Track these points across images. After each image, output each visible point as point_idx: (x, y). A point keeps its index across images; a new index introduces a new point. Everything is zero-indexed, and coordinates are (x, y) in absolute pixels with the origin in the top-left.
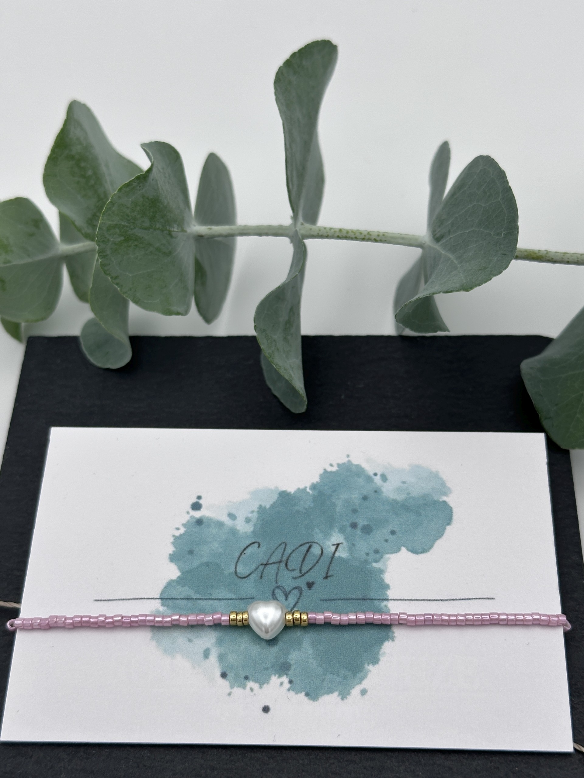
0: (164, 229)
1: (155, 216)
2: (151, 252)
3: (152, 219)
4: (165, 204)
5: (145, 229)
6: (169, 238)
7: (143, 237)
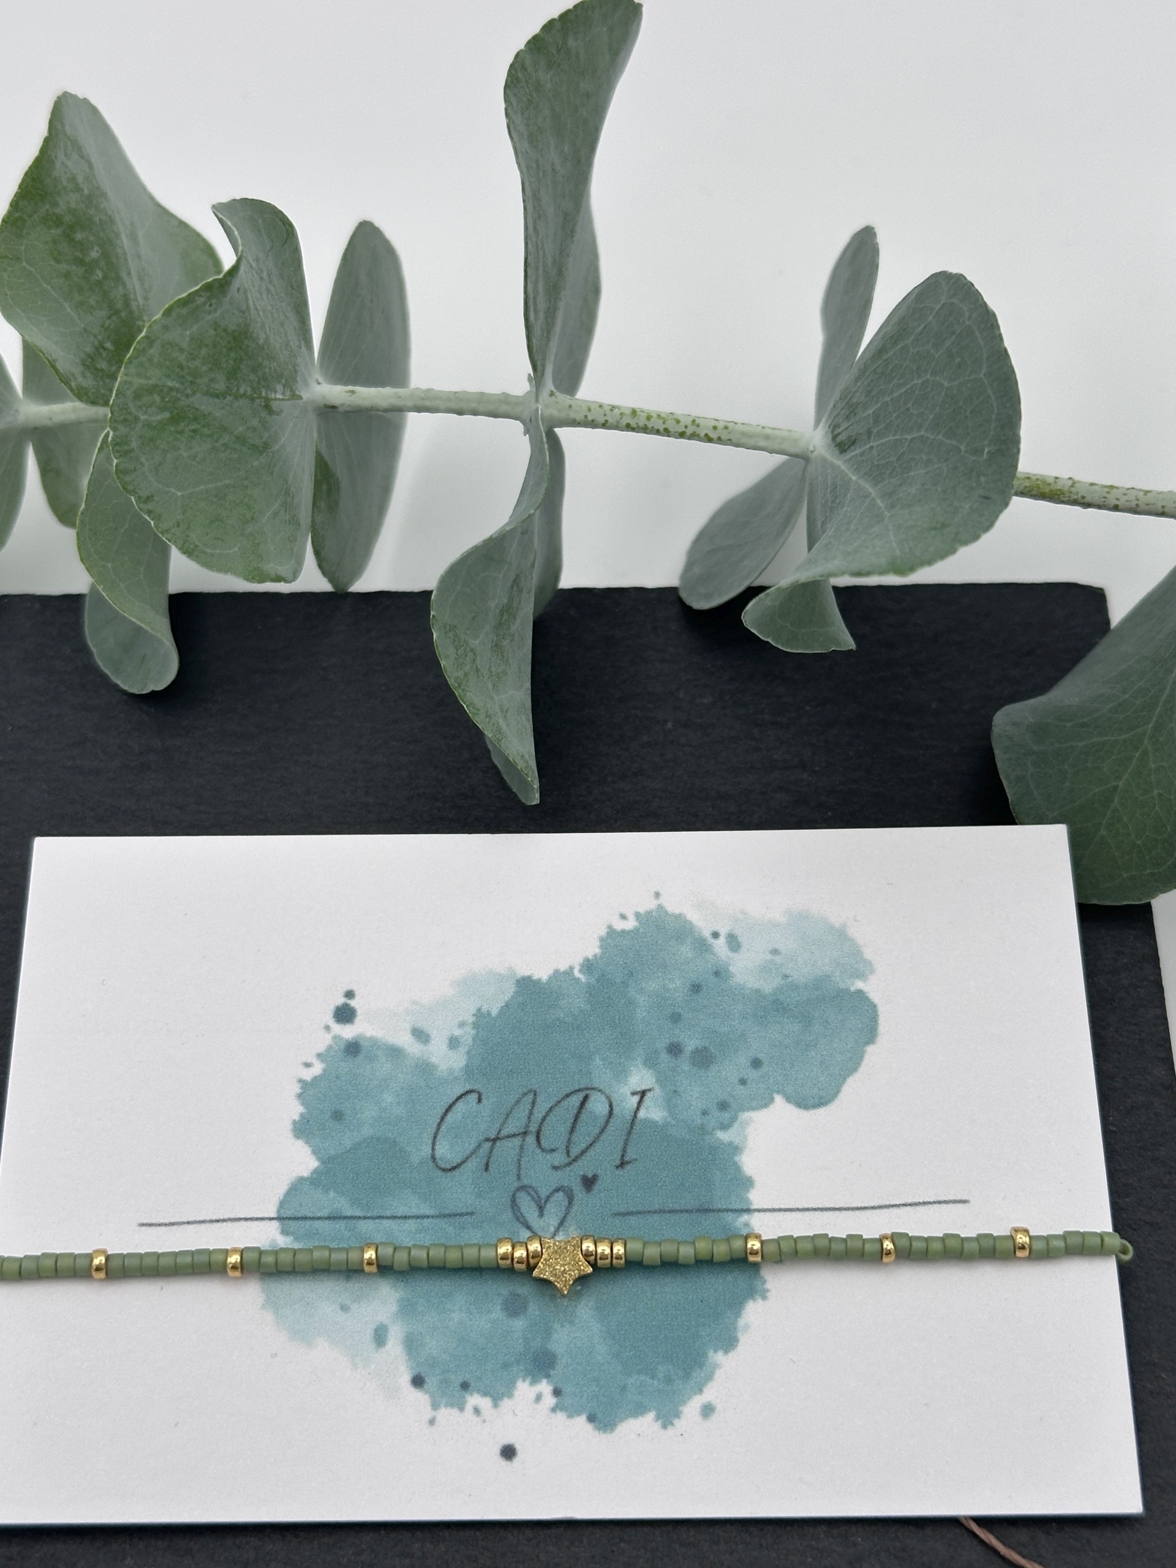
0: (256, 396)
1: (238, 368)
2: (224, 444)
3: (232, 374)
4: (261, 342)
5: (217, 396)
6: (264, 414)
7: (209, 414)
